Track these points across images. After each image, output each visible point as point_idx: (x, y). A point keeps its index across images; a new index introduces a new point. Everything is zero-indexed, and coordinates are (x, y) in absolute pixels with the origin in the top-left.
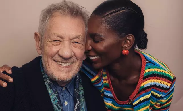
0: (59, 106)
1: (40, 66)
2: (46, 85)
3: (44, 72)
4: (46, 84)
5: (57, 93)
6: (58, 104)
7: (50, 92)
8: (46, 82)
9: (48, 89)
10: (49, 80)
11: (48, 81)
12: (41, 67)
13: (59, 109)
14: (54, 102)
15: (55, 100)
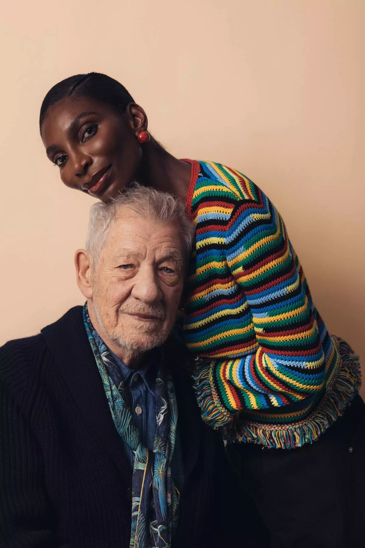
0: (125, 414)
1: (84, 325)
2: (99, 367)
3: (94, 339)
4: (100, 365)
5: (120, 385)
6: (123, 408)
7: (106, 382)
8: (98, 362)
9: (103, 377)
10: (106, 356)
11: (105, 359)
12: (88, 329)
13: (127, 419)
14: (116, 404)
15: (116, 400)
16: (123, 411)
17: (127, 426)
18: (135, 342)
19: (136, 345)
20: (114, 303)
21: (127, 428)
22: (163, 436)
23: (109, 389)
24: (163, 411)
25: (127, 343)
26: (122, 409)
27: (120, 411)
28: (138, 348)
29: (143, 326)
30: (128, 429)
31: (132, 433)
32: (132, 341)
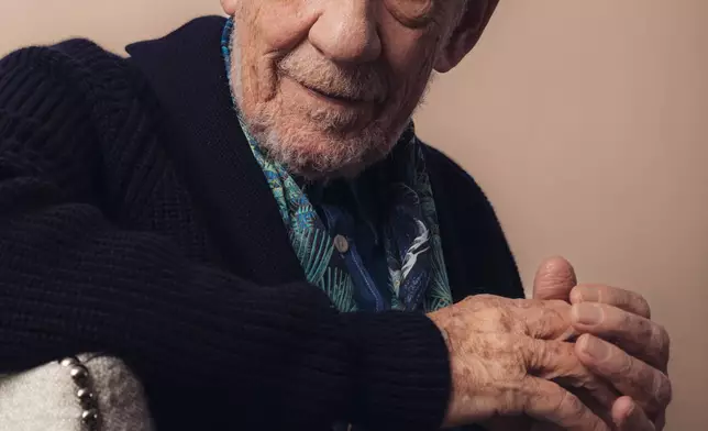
0: (319, 241)
7: (270, 168)
13: (321, 255)
14: (295, 219)
15: (297, 209)
16: (313, 235)
17: (324, 270)
18: (301, 148)
19: (303, 155)
20: (266, 47)
21: (323, 273)
22: (410, 300)
23: (277, 181)
24: (416, 246)
25: (284, 147)
26: (311, 230)
27: (306, 236)
28: (309, 163)
29: (324, 114)
30: (326, 276)
31: (336, 286)
32: (295, 144)
